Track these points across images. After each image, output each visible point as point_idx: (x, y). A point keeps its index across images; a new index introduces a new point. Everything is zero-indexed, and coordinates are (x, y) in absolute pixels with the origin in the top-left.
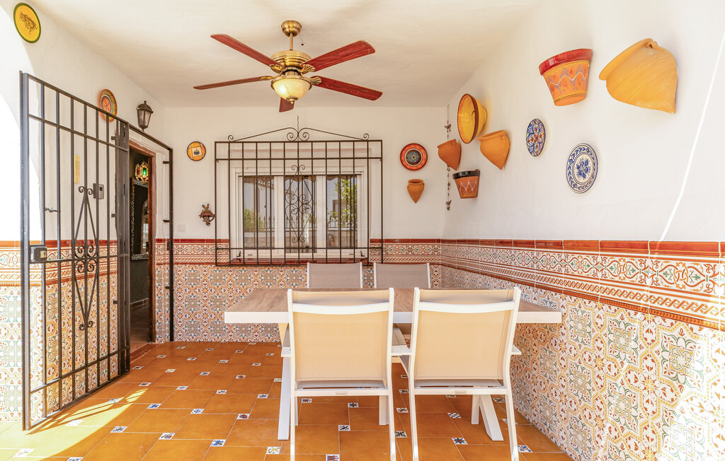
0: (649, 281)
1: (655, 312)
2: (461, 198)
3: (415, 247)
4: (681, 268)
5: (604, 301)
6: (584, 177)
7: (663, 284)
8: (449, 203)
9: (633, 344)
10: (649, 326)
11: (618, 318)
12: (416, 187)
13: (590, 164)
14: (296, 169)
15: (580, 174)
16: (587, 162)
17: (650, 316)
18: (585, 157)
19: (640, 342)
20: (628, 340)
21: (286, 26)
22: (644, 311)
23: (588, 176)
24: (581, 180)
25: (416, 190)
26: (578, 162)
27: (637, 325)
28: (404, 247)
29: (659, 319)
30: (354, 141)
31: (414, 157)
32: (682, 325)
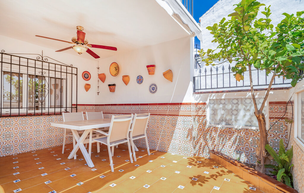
0: (168, 110)
1: (169, 115)
2: (110, 92)
3: (87, 107)
4: (174, 107)
5: (159, 115)
6: (154, 90)
7: (171, 110)
8: (98, 93)
9: (165, 122)
10: (168, 118)
11: (162, 118)
12: (88, 86)
13: (155, 88)
14: (41, 73)
15: (153, 90)
16: (154, 88)
17: (168, 116)
18: (154, 86)
19: (167, 121)
20: (164, 121)
21: (79, 28)
22: (167, 115)
23: (155, 90)
24: (153, 91)
25: (87, 87)
26: (152, 87)
27: (166, 118)
28: (83, 107)
29: (170, 116)
30: (67, 66)
31: (86, 76)
32: (174, 116)
